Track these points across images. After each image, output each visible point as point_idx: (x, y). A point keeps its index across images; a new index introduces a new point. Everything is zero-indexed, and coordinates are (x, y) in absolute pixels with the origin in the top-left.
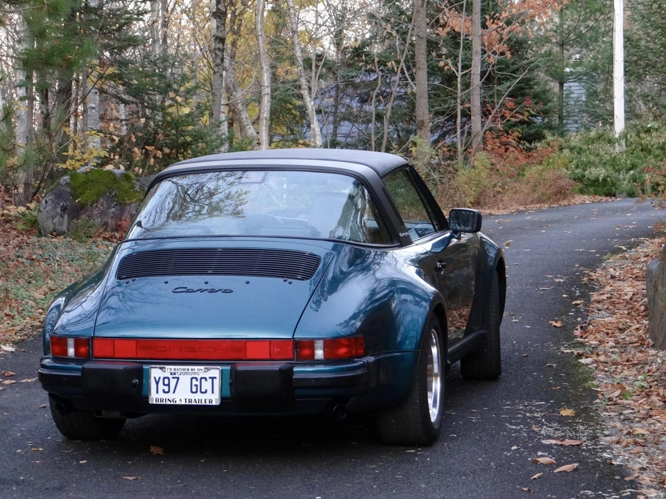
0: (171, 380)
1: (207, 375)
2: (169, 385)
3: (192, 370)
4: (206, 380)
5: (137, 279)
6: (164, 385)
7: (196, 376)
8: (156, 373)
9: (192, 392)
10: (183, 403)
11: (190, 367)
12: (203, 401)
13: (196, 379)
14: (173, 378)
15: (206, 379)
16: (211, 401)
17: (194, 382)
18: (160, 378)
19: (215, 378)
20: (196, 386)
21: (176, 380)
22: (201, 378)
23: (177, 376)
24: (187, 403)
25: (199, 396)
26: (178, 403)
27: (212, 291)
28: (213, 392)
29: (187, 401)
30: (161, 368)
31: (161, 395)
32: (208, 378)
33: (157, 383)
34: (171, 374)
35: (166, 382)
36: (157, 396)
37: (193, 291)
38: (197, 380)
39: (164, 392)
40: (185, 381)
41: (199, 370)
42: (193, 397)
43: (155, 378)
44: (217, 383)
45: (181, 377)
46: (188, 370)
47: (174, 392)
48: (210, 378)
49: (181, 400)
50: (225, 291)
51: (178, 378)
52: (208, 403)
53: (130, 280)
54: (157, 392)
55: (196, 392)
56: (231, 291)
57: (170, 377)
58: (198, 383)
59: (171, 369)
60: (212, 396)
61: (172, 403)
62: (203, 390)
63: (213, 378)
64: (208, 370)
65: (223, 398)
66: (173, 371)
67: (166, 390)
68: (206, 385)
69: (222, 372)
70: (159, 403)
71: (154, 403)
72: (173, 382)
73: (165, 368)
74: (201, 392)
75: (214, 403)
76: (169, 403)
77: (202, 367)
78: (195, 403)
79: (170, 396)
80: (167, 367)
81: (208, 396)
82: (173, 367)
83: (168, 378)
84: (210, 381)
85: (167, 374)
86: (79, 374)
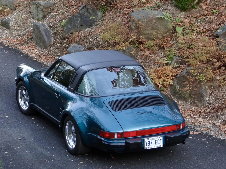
0: (150, 142)
1: (159, 139)
6: (148, 143)
8: (146, 140)
9: (156, 144)
10: (154, 148)
11: (155, 137)
13: (157, 140)
15: (159, 140)
17: (156, 141)
20: (157, 142)
22: (158, 140)
23: (151, 140)
24: (155, 148)
26: (152, 148)
27: (147, 112)
28: (161, 143)
30: (147, 139)
31: (148, 146)
33: (146, 143)
36: (147, 147)
37: (142, 113)
39: (148, 145)
40: (154, 141)
41: (157, 138)
43: (146, 142)
44: (162, 140)
45: (153, 140)
50: (151, 112)
51: (152, 141)
52: (160, 147)
54: (146, 146)
57: (150, 141)
58: (157, 141)
59: (150, 139)
60: (161, 145)
62: (159, 143)
63: (161, 139)
64: (160, 137)
65: (164, 145)
67: (149, 145)
68: (159, 142)
69: (163, 137)
71: (146, 149)
72: (151, 142)
73: (148, 139)
74: (158, 144)
75: (162, 146)
76: (150, 148)
77: (158, 137)
78: (157, 147)
79: (150, 146)
80: (149, 138)
82: (150, 138)
83: (149, 141)
84: (160, 140)
85: (149, 140)
86: (124, 144)
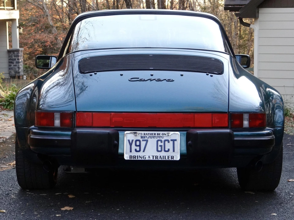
0: (142, 142)
1: (170, 138)
2: (140, 146)
3: (158, 134)
4: (169, 142)
5: (98, 73)
6: (136, 145)
7: (161, 139)
8: (129, 137)
9: (158, 151)
10: (151, 159)
11: (156, 132)
12: (167, 158)
14: (143, 140)
16: (172, 157)
17: (160, 143)
18: (133, 141)
19: (176, 140)
20: (161, 146)
21: (145, 142)
22: (165, 141)
23: (146, 139)
24: (154, 159)
25: (163, 154)
26: (147, 159)
27: (159, 80)
28: (174, 151)
29: (154, 157)
30: (134, 134)
31: (134, 153)
32: (170, 140)
33: (131, 144)
34: (142, 137)
35: (138, 143)
36: (130, 154)
37: (144, 80)
38: (162, 142)
39: (136, 150)
40: (152, 142)
41: (163, 135)
42: (158, 154)
43: (129, 141)
44: (178, 144)
45: (149, 140)
46: (155, 134)
47: (144, 151)
48: (171, 140)
49: (149, 157)
50: (169, 80)
51: (147, 141)
52: (170, 159)
53: (93, 74)
54: (131, 151)
55: (161, 151)
56: (173, 81)
57: (141, 140)
58: (162, 144)
59: (141, 134)
60: (173, 154)
61: (143, 159)
62: (166, 149)
63: (174, 141)
64: (170, 134)
65: (182, 155)
66: (143, 135)
67: (138, 149)
68: (169, 146)
70: (133, 159)
71: (129, 159)
72: (143, 144)
73: (137, 133)
74: (165, 151)
75: (175, 159)
76: (140, 159)
77: (166, 133)
78: (160, 159)
79: (141, 154)
80: (139, 132)
81: (170, 154)
82: (143, 132)
83: (139, 141)
84: (171, 142)
85: (139, 138)
86: (69, 138)
